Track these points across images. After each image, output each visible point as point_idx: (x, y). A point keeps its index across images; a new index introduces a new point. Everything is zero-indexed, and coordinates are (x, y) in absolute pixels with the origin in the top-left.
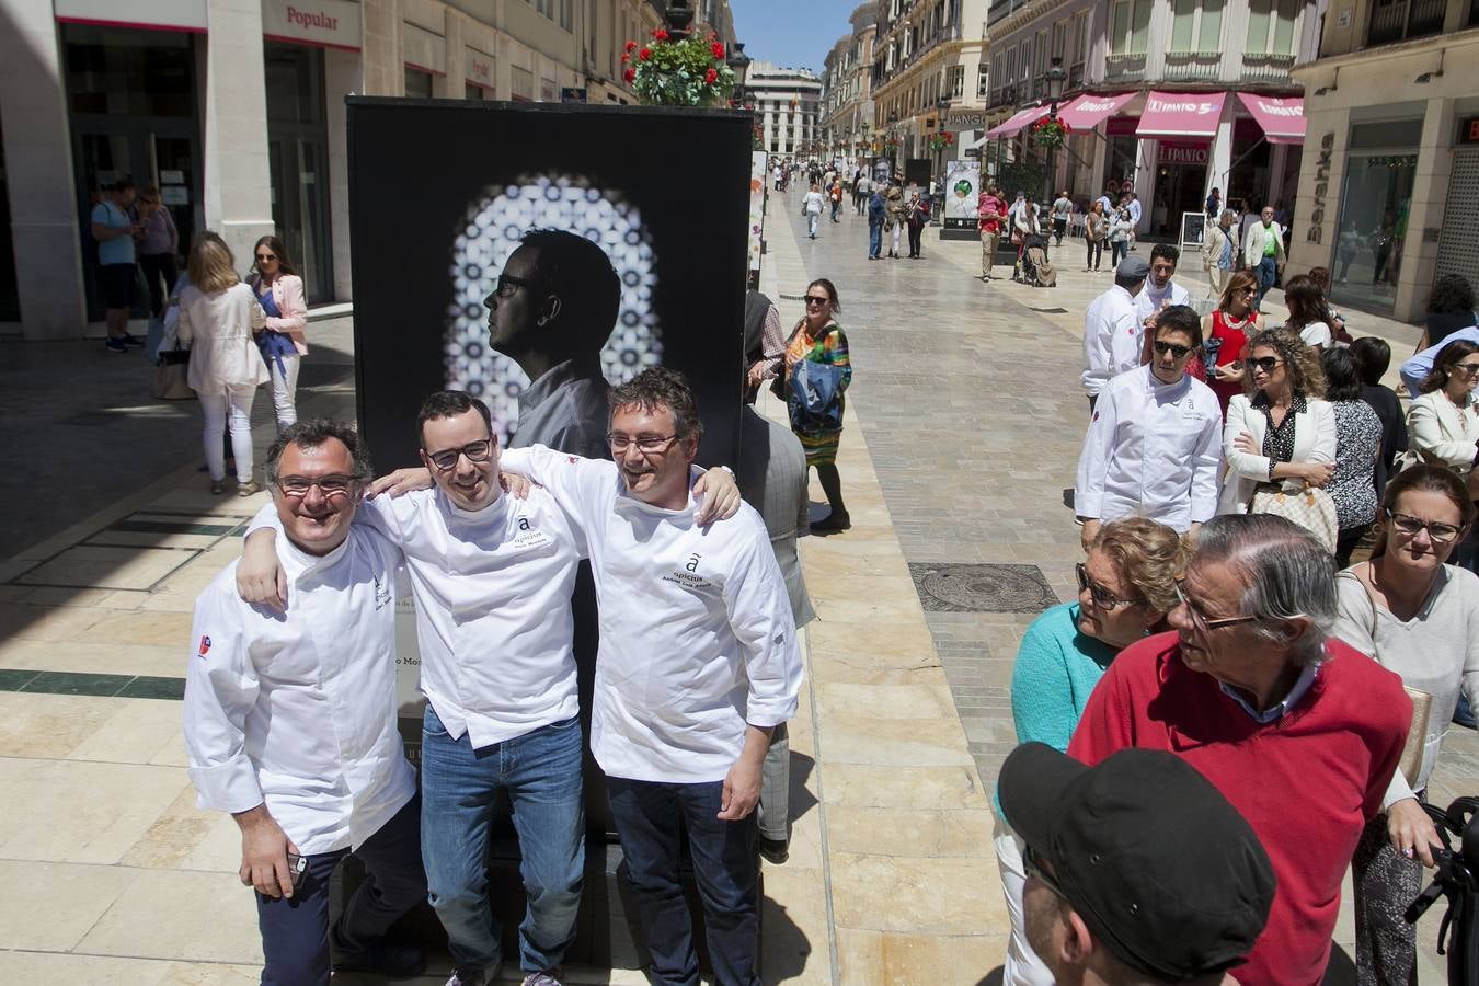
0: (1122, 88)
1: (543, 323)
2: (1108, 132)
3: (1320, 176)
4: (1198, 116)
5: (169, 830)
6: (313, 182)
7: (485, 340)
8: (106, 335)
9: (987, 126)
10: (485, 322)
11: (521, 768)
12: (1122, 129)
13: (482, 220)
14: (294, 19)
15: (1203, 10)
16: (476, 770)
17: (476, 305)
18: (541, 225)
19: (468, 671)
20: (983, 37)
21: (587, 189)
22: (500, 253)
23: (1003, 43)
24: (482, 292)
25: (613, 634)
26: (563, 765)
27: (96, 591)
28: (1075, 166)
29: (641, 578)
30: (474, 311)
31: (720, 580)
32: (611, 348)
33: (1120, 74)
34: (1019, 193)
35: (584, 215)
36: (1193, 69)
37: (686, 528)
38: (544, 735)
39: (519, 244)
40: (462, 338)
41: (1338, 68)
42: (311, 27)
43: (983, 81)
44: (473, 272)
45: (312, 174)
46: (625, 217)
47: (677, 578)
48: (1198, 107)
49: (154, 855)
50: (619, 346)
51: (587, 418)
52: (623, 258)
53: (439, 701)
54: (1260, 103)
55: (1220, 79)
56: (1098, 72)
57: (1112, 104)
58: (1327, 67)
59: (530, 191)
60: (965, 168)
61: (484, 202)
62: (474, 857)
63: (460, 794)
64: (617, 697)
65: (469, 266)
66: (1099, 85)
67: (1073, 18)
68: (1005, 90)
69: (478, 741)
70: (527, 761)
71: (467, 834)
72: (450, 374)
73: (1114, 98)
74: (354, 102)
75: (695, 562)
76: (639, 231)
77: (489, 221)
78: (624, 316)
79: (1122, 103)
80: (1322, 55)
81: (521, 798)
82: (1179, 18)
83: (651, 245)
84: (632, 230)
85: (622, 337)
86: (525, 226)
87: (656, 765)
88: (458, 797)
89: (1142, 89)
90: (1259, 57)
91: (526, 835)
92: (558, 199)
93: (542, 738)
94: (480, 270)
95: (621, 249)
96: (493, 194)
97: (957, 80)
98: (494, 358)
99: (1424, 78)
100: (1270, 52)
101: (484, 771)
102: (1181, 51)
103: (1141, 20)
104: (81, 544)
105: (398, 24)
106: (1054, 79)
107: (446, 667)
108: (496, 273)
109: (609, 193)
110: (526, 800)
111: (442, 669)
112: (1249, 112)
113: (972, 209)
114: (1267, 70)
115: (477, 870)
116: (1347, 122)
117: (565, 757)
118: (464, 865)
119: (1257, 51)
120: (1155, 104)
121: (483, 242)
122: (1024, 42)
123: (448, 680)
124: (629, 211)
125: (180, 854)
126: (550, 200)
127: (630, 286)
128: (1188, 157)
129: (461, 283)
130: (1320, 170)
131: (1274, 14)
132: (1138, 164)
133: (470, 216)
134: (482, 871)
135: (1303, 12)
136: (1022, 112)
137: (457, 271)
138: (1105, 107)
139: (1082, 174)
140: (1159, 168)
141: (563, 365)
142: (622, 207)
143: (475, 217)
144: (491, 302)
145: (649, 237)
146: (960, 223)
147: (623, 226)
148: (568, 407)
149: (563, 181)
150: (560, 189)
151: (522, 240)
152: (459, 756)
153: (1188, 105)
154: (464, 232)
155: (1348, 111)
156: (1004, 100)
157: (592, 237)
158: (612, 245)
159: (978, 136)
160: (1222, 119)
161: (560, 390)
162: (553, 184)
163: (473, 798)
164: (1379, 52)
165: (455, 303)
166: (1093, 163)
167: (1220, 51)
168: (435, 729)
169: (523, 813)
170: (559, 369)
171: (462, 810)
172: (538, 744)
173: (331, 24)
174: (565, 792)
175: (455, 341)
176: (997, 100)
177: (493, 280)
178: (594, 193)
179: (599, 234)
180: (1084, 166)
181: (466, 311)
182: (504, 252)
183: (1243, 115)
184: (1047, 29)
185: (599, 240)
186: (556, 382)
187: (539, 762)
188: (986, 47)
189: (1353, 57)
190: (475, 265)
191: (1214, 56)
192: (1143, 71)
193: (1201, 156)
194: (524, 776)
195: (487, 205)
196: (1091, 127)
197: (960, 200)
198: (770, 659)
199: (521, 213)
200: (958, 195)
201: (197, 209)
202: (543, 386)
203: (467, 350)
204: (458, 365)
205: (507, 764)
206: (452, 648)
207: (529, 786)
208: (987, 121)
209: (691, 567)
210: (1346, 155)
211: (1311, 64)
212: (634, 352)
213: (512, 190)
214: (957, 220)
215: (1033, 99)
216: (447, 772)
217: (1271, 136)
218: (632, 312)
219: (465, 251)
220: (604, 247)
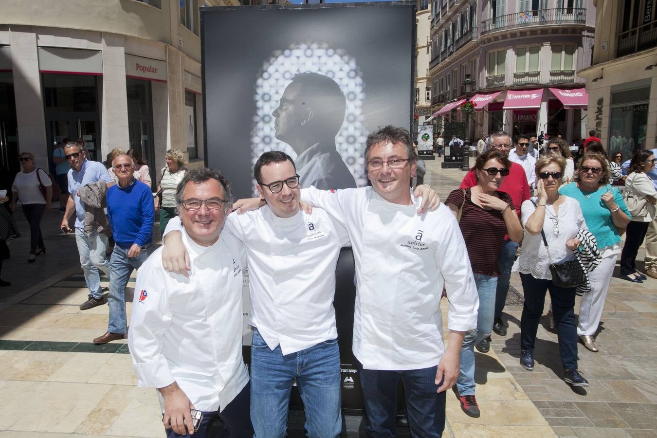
0: (495, 90)
1: (304, 123)
2: (489, 110)
3: (598, 118)
4: (531, 99)
5: (99, 415)
6: (147, 139)
7: (273, 134)
8: (59, 207)
9: (431, 113)
10: (273, 125)
11: (309, 366)
12: (496, 108)
13: (271, 69)
14: (139, 68)
15: (530, 53)
16: (284, 368)
17: (268, 115)
18: (303, 70)
19: (281, 310)
20: (427, 75)
21: (327, 49)
22: (281, 86)
23: (437, 76)
24: (271, 108)
25: (370, 283)
26: (331, 365)
27: (58, 306)
28: (474, 126)
29: (386, 248)
30: (267, 119)
31: (435, 244)
32: (341, 135)
33: (493, 84)
34: (454, 136)
35: (326, 64)
36: (527, 79)
37: (411, 216)
38: (321, 348)
39: (290, 81)
40: (261, 134)
41: (603, 69)
42: (146, 72)
43: (428, 94)
44: (266, 97)
45: (146, 136)
46: (348, 63)
47: (409, 245)
48: (531, 97)
49: (92, 428)
50: (345, 134)
51: (328, 175)
52: (347, 85)
53: (262, 329)
54: (560, 92)
55: (540, 83)
56: (483, 84)
57: (491, 97)
58: (597, 69)
59: (297, 52)
60: (426, 128)
61: (272, 60)
62: (282, 419)
63: (275, 381)
64: (372, 321)
65: (264, 94)
66: (484, 89)
67: (469, 62)
68: (439, 96)
69: (286, 351)
70: (313, 362)
71: (278, 406)
72: (254, 154)
73: (491, 95)
74: (204, 10)
75: (420, 235)
76: (355, 71)
77: (275, 70)
78: (348, 117)
79: (494, 97)
80: (593, 64)
81: (308, 384)
82: (519, 58)
83: (363, 78)
84: (351, 70)
85: (347, 129)
86: (294, 71)
87: (394, 360)
88: (274, 383)
89: (504, 90)
90: (558, 72)
91: (310, 406)
92: (311, 56)
93: (320, 350)
94: (270, 96)
95: (345, 81)
96: (277, 55)
97: (417, 94)
98: (278, 144)
99: (650, 68)
100: (562, 69)
101: (288, 368)
102: (521, 71)
103: (501, 60)
104: (52, 286)
105: (182, 71)
106: (467, 84)
107: (267, 308)
108: (278, 97)
109: (339, 51)
110: (311, 385)
111: (265, 311)
112: (555, 96)
113: (430, 146)
114: (562, 77)
115: (283, 427)
116: (609, 92)
117: (333, 361)
118: (277, 424)
119: (556, 69)
120: (510, 96)
121: (272, 81)
122: (447, 75)
123: (268, 316)
124: (349, 60)
125: (105, 427)
126: (308, 57)
127: (351, 100)
128: (528, 118)
129: (260, 104)
130: (598, 115)
131: (563, 52)
132: (504, 123)
133: (265, 67)
134: (285, 428)
135: (577, 50)
136: (448, 105)
137: (258, 97)
138: (488, 99)
139: (478, 129)
140: (514, 124)
141: (315, 146)
142: (346, 58)
143: (268, 68)
144: (276, 114)
145: (361, 73)
146: (425, 153)
147: (346, 68)
148: (318, 168)
149: (314, 46)
150: (312, 50)
151: (293, 79)
152: (274, 359)
153: (526, 96)
154: (261, 76)
155: (609, 88)
156: (438, 101)
157: (330, 75)
158: (341, 79)
159: (427, 118)
160: (543, 100)
161: (313, 160)
162: (309, 48)
163: (281, 384)
164: (624, 59)
165: (257, 115)
166: (483, 124)
167: (539, 70)
168: (260, 344)
169: (307, 392)
170: (313, 149)
171: (276, 391)
172: (318, 353)
173: (154, 71)
174: (333, 381)
175: (257, 135)
176: (436, 101)
177: (277, 101)
178: (331, 52)
179: (334, 73)
180: (479, 126)
181: (263, 119)
182: (283, 86)
183: (552, 98)
184: (457, 68)
185: (333, 77)
186: (311, 155)
187: (319, 363)
188: (428, 79)
189: (611, 63)
190: (268, 94)
191: (537, 73)
192: (504, 82)
193: (533, 117)
194: (310, 371)
195: (274, 61)
196: (481, 107)
197: (424, 142)
198: (466, 291)
199: (292, 64)
200: (424, 140)
201: (98, 151)
202: (304, 158)
203: (263, 140)
204: (258, 149)
205: (301, 364)
206: (272, 296)
207: (314, 377)
208: (431, 111)
209: (419, 238)
210: (610, 108)
211: (589, 68)
212: (354, 137)
213: (287, 52)
214: (423, 151)
215: (452, 99)
216: (268, 368)
217: (566, 106)
218: (352, 114)
219: (262, 86)
220: (337, 80)
